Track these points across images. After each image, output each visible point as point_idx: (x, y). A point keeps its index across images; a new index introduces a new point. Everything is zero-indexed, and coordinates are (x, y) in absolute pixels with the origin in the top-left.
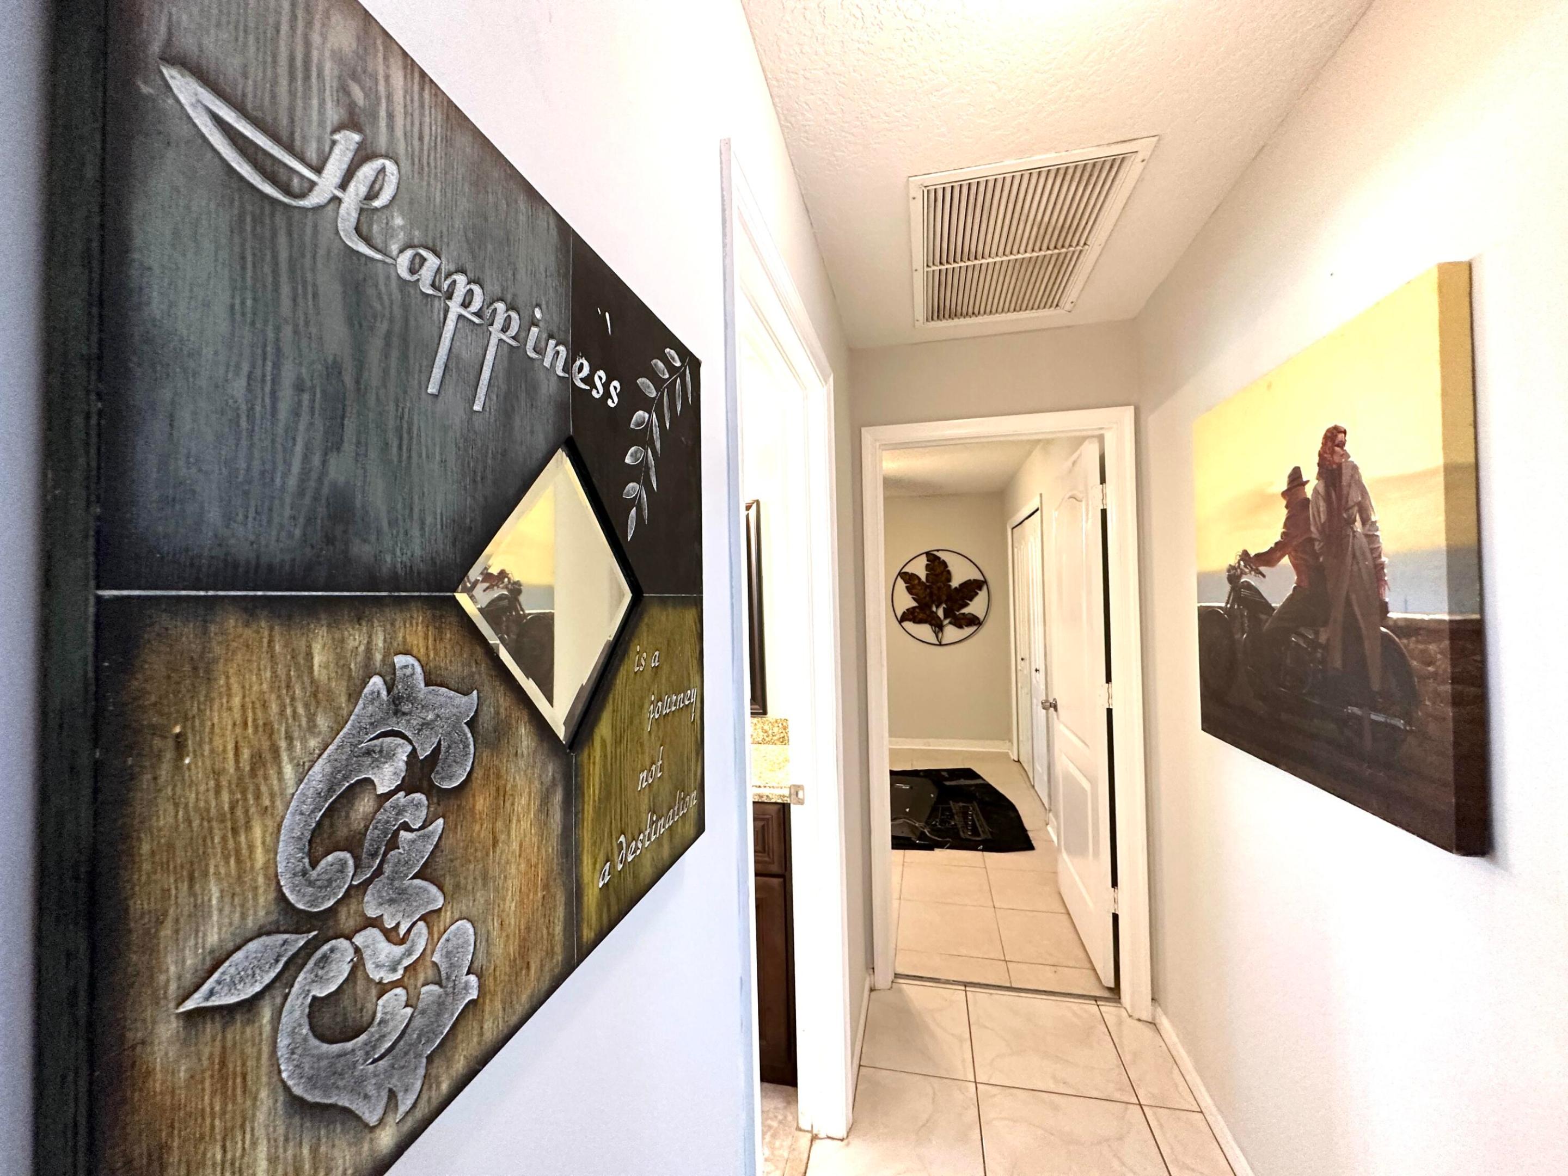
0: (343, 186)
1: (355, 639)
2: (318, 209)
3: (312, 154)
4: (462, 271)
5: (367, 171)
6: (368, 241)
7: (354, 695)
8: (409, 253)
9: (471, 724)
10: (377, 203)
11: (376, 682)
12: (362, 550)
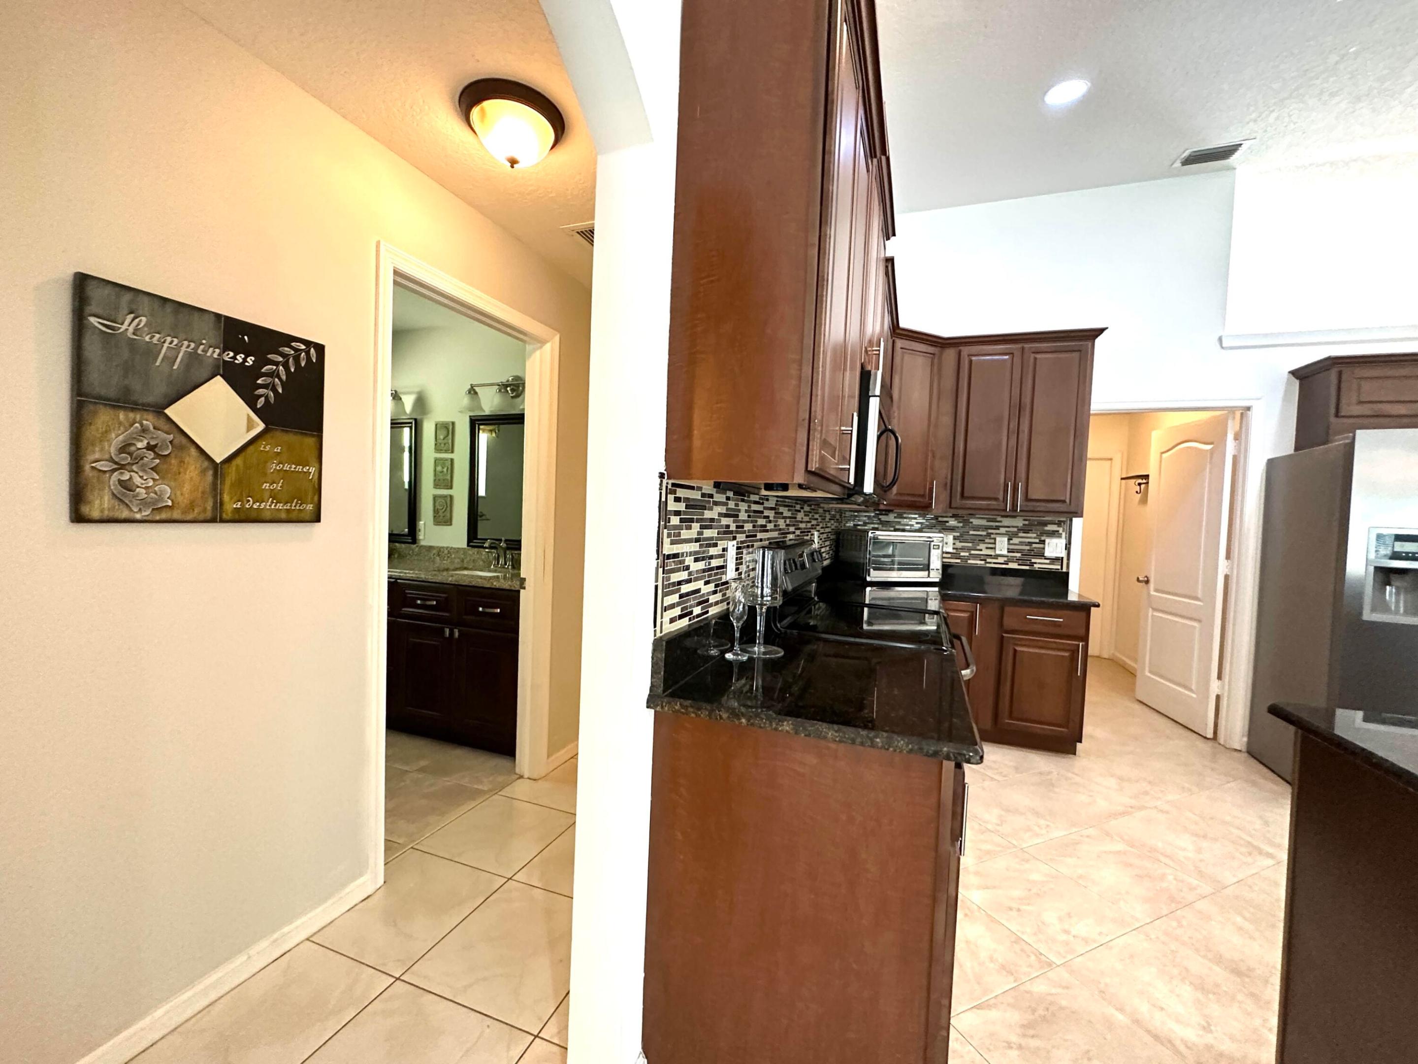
0: (129, 325)
1: (131, 415)
2: (123, 332)
3: (120, 321)
4: (169, 336)
5: (137, 320)
6: (137, 336)
7: (132, 425)
8: (149, 336)
9: (171, 442)
10: (139, 327)
11: (137, 425)
12: (133, 398)
